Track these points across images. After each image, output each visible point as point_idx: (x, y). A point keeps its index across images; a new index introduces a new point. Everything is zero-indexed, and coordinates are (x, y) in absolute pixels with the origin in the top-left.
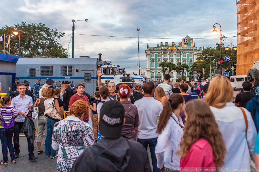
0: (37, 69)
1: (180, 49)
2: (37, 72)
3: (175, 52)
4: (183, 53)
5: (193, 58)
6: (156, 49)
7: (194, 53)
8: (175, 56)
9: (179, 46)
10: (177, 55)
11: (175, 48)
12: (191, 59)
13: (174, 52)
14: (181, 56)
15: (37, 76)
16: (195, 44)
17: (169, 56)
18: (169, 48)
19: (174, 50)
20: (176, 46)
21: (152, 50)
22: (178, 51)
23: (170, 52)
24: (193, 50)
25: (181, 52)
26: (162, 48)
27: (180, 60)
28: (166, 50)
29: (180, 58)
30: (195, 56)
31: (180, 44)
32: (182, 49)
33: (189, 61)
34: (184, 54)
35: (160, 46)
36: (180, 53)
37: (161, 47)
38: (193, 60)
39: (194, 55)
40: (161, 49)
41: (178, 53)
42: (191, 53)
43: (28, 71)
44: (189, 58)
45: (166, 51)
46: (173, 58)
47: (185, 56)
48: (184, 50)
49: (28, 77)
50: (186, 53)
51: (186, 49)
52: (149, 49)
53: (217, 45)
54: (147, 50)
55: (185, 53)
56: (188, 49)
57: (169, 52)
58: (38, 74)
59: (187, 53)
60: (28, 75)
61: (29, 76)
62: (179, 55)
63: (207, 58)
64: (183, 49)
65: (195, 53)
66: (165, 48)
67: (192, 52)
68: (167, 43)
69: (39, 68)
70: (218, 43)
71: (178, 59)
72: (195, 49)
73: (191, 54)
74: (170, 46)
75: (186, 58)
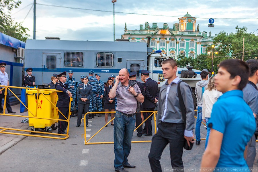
0: (58, 57)
1: (176, 34)
2: (58, 60)
3: (168, 39)
4: (181, 40)
5: (195, 49)
6: (138, 33)
7: (196, 40)
8: (168, 44)
9: (174, 29)
10: (171, 43)
11: (168, 33)
12: (192, 51)
13: (166, 39)
14: (178, 44)
15: (58, 67)
16: (198, 27)
17: (158, 44)
18: (159, 33)
19: (166, 35)
20: (169, 30)
21: (132, 35)
22: (173, 37)
23: (160, 39)
24: (195, 36)
25: (178, 39)
26: (148, 32)
27: (175, 50)
28: (155, 34)
29: (175, 48)
30: (198, 45)
31: (176, 27)
32: (178, 33)
33: (189, 52)
34: (182, 42)
35: (144, 28)
36: (175, 40)
37: (146, 29)
38: (195, 52)
39: (197, 43)
40: (146, 33)
41: (173, 39)
42: (192, 40)
43: (45, 59)
44: (189, 48)
45: (154, 37)
46: (165, 47)
47: (183, 46)
48: (182, 36)
49: (45, 69)
50: (185, 40)
51: (185, 34)
52: (127, 32)
53: (237, 30)
54: (125, 34)
55: (183, 40)
56: (187, 34)
57: (158, 39)
58: (60, 64)
59: (187, 40)
60: (44, 66)
61: (46, 67)
62: (174, 44)
63: (221, 49)
64: (181, 34)
65: (199, 40)
66: (154, 32)
67: (194, 40)
68: (155, 24)
69: (62, 55)
70: (239, 27)
71: (173, 49)
72: (198, 34)
73: (192, 43)
74: (161, 29)
75: (185, 48)
